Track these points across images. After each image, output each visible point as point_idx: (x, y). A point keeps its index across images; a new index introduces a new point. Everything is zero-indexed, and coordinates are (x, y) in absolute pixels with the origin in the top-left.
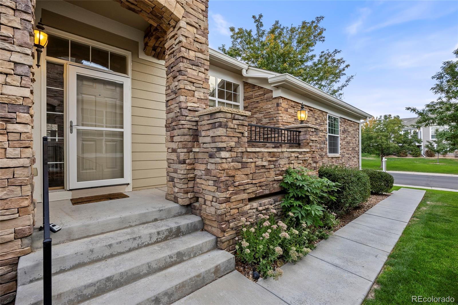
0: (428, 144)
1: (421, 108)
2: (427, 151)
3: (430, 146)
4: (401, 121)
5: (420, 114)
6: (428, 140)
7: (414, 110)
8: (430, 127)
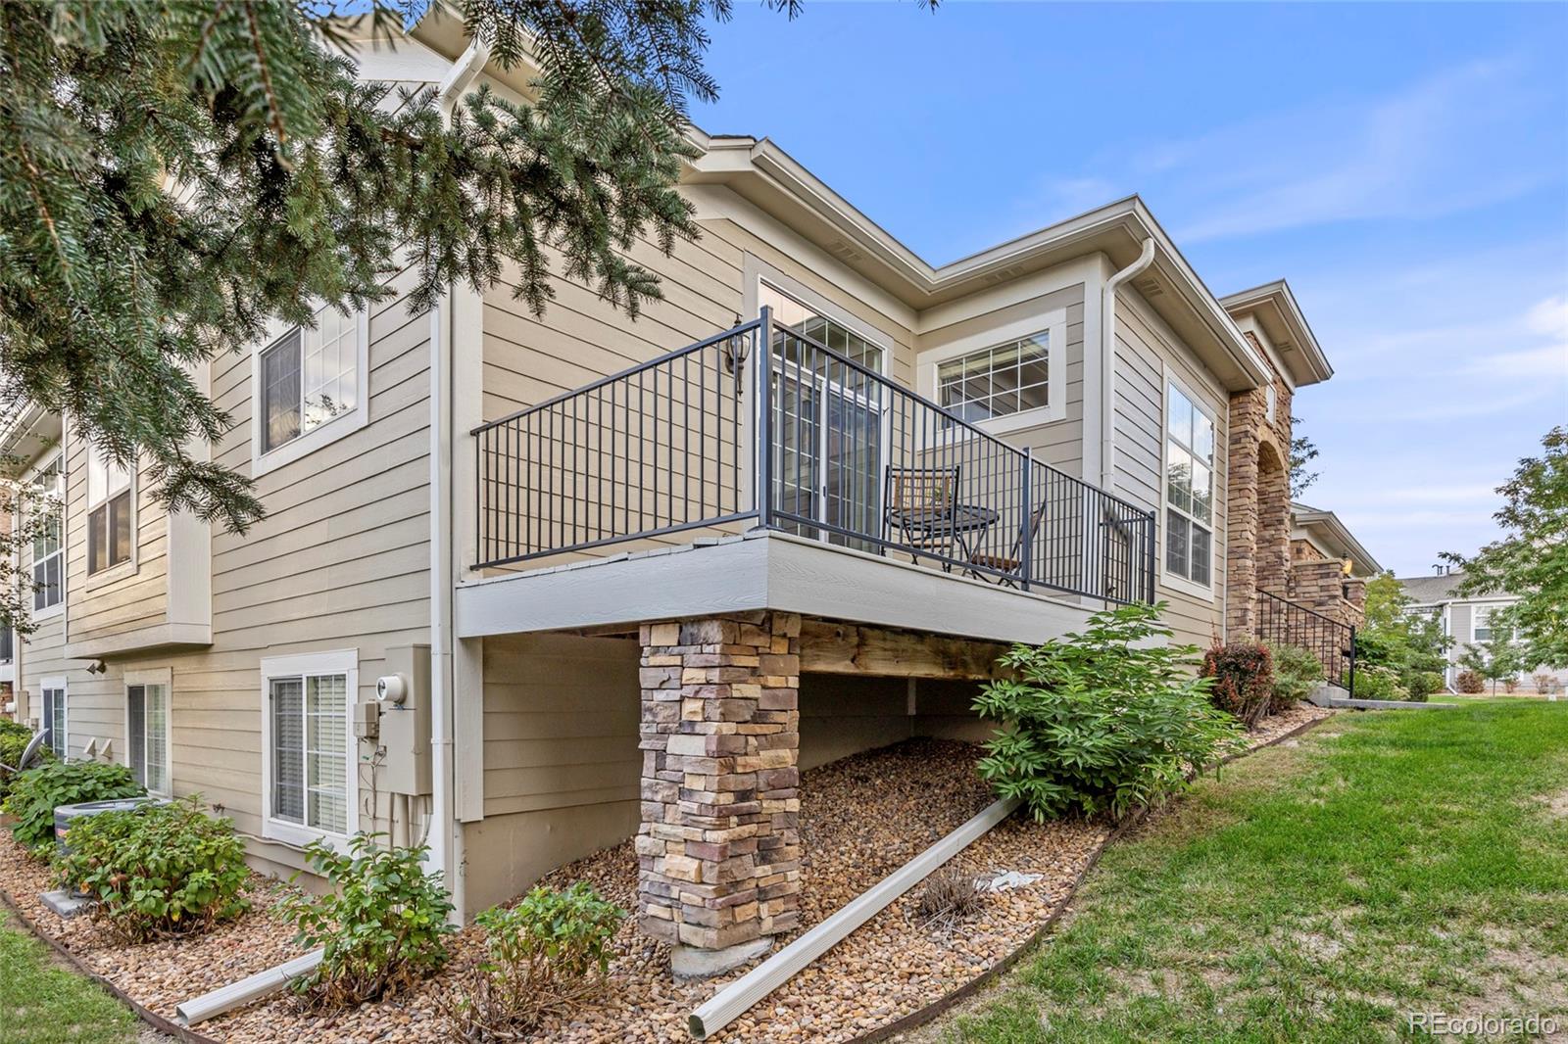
0: (1467, 652)
1: (1470, 553)
2: (1463, 677)
3: (1471, 658)
4: (1400, 584)
5: (1469, 567)
6: (1467, 642)
7: (1456, 558)
8: (1474, 607)
